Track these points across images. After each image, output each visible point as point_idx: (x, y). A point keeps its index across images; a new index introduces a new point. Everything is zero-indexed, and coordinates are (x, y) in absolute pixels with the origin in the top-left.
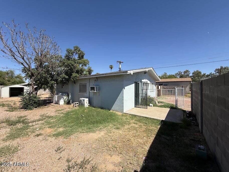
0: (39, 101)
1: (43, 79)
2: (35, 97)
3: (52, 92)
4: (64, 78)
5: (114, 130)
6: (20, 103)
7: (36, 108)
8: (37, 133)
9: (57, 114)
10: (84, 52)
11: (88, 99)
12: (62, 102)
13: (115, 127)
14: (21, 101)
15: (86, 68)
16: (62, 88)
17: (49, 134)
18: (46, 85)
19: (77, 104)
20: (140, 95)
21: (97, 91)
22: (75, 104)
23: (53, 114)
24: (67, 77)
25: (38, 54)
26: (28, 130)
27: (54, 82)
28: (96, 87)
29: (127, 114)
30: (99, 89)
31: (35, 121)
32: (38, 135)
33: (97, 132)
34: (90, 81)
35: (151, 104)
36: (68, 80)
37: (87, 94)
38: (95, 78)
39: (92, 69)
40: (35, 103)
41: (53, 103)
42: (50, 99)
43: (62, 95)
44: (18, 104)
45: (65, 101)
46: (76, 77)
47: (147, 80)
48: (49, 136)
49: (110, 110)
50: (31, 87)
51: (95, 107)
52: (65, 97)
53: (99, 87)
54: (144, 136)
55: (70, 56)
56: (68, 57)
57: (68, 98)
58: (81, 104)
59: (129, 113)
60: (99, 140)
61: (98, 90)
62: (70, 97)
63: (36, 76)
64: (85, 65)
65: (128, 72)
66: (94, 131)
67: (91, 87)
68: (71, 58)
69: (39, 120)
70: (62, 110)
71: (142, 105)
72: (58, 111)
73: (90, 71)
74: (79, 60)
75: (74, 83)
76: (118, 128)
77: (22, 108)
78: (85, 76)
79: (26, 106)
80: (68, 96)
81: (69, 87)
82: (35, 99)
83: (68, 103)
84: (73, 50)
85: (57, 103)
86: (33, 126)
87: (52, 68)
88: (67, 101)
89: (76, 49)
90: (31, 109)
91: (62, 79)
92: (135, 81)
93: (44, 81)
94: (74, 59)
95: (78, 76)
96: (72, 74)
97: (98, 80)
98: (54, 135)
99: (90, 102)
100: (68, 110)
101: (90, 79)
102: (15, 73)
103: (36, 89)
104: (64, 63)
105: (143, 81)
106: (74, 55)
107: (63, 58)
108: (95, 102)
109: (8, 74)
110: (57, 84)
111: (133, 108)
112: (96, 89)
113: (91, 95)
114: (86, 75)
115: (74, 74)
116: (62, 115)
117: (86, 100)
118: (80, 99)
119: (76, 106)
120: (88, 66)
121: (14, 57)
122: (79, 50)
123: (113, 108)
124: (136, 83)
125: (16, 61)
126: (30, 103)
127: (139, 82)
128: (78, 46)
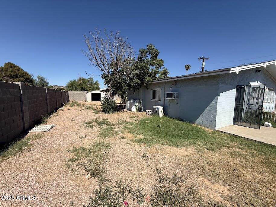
0: (115, 106)
1: (118, 85)
2: (112, 102)
3: (123, 98)
4: (137, 83)
5: (206, 151)
6: (101, 107)
7: (113, 112)
8: (121, 135)
9: (132, 121)
10: (159, 51)
11: (163, 107)
12: (134, 109)
13: (206, 146)
14: (101, 105)
15: (161, 70)
16: (134, 94)
17: (130, 139)
18: (120, 90)
19: (150, 112)
20: (245, 106)
21: (175, 98)
22: (148, 112)
23: (128, 120)
24: (140, 82)
25: (114, 59)
26: (113, 132)
27: (127, 87)
28: (174, 93)
29: (222, 132)
30: (178, 95)
31: (115, 125)
32: (122, 138)
33: (182, 148)
34: (166, 85)
35: (266, 123)
36: (140, 85)
37: (162, 102)
38: (172, 81)
39: (168, 71)
40: (112, 107)
41: (125, 109)
42: (121, 105)
43: (134, 101)
44: (100, 108)
45: (136, 108)
46: (149, 81)
47: (259, 83)
48: (132, 141)
49: (193, 124)
50: (109, 92)
51: (171, 118)
52: (137, 104)
53: (178, 93)
54: (265, 172)
55: (143, 57)
56: (141, 59)
57: (140, 105)
58: (155, 113)
59: (226, 132)
60: (188, 158)
61: (177, 97)
62: (141, 104)
63: (113, 82)
64: (160, 67)
65: (231, 69)
66: (179, 146)
67: (167, 94)
68: (144, 60)
69: (118, 124)
70: (135, 117)
71: (250, 123)
72: (133, 117)
73: (165, 73)
74: (152, 60)
75: (146, 88)
76: (212, 149)
77: (102, 112)
78: (159, 80)
79: (106, 110)
80: (140, 103)
81: (141, 93)
82: (112, 104)
83: (139, 110)
84: (146, 49)
85: (130, 109)
86: (115, 128)
87: (127, 72)
88: (139, 108)
89: (150, 47)
90: (109, 113)
91: (135, 84)
92: (237, 84)
93: (119, 87)
94: (148, 60)
95: (152, 80)
96: (145, 78)
97: (177, 84)
98: (136, 141)
99: (165, 111)
100: (142, 117)
101: (165, 83)
102: (94, 80)
103: (113, 95)
104: (137, 66)
105: (252, 84)
106: (147, 55)
107: (136, 60)
108: (171, 111)
109: (89, 81)
110: (129, 89)
111: (231, 126)
112: (174, 95)
113: (167, 103)
114: (161, 78)
115: (147, 79)
116: (137, 122)
117: (161, 109)
118: (154, 106)
119: (148, 114)
120: (162, 67)
121: (98, 64)
122: (153, 48)
123: (197, 122)
124: (240, 88)
125: (99, 67)
126: (108, 108)
127: (243, 87)
128: (152, 44)
